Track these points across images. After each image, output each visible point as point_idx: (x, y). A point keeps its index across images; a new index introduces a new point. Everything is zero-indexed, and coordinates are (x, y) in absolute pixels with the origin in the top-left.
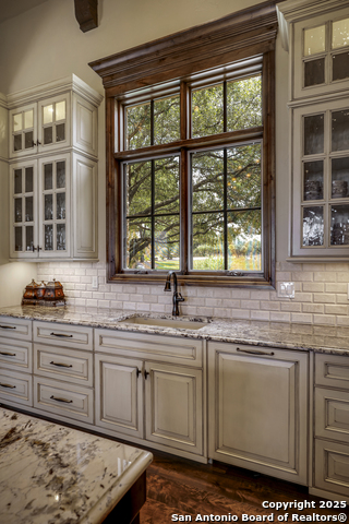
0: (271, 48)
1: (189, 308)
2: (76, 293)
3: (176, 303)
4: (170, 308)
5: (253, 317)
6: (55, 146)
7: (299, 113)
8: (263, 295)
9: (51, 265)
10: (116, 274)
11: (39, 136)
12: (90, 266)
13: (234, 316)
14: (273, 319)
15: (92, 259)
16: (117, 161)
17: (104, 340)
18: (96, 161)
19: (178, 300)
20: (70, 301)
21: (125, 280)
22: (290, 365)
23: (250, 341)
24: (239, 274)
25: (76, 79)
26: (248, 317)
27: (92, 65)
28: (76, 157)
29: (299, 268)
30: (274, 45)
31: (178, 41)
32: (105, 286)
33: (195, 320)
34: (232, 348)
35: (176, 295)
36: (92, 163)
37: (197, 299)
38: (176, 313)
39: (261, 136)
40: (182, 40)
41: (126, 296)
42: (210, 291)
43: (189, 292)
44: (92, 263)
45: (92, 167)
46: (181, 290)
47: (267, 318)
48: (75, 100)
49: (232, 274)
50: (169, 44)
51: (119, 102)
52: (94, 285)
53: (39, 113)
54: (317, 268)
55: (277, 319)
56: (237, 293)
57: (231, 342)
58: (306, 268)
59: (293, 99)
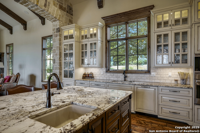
0: (149, 16)
1: (128, 79)
2: (97, 76)
3: (125, 78)
4: (123, 79)
5: (145, 81)
6: (94, 39)
7: (156, 34)
8: (148, 75)
9: (89, 69)
10: (108, 71)
11: (89, 36)
12: (101, 69)
13: (140, 81)
14: (150, 81)
15: (101, 67)
16: (108, 42)
17: (109, 86)
18: (103, 42)
19: (125, 77)
20: (95, 78)
21: (111, 72)
22: (154, 90)
23: (145, 85)
24: (141, 71)
25: (100, 23)
26: (144, 81)
27: (102, 18)
28: (99, 41)
29: (157, 69)
30: (150, 15)
31: (125, 13)
32: (105, 74)
33: (130, 82)
34: (141, 86)
35: (125, 76)
36: (102, 42)
37: (130, 77)
38: (125, 80)
39: (147, 37)
40: (127, 13)
41: (111, 76)
42: (134, 75)
43: (128, 75)
44: (101, 68)
45: (102, 43)
46: (126, 74)
47: (149, 81)
48: (99, 28)
49: (139, 70)
50: (123, 14)
51: (109, 26)
52: (102, 74)
53: (89, 30)
54: (161, 69)
55: (151, 81)
56: (141, 75)
57: (140, 85)
58: (158, 69)
59: (154, 31)
